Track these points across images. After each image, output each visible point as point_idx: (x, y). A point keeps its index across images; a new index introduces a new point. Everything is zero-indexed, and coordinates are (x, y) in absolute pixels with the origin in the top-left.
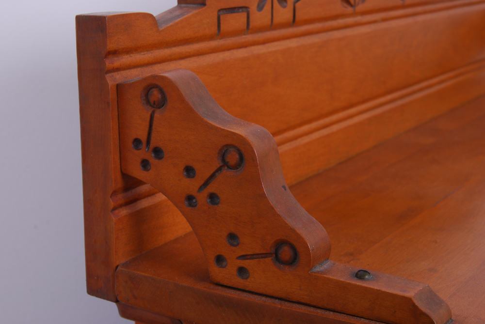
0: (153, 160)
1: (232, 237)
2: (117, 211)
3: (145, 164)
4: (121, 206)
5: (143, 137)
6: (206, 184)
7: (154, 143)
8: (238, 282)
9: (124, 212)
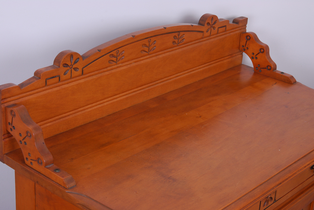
0: (13, 129)
1: (29, 153)
2: (5, 139)
3: (11, 129)
4: (6, 138)
5: (11, 122)
6: (24, 139)
7: (13, 125)
8: (30, 165)
9: (7, 139)
